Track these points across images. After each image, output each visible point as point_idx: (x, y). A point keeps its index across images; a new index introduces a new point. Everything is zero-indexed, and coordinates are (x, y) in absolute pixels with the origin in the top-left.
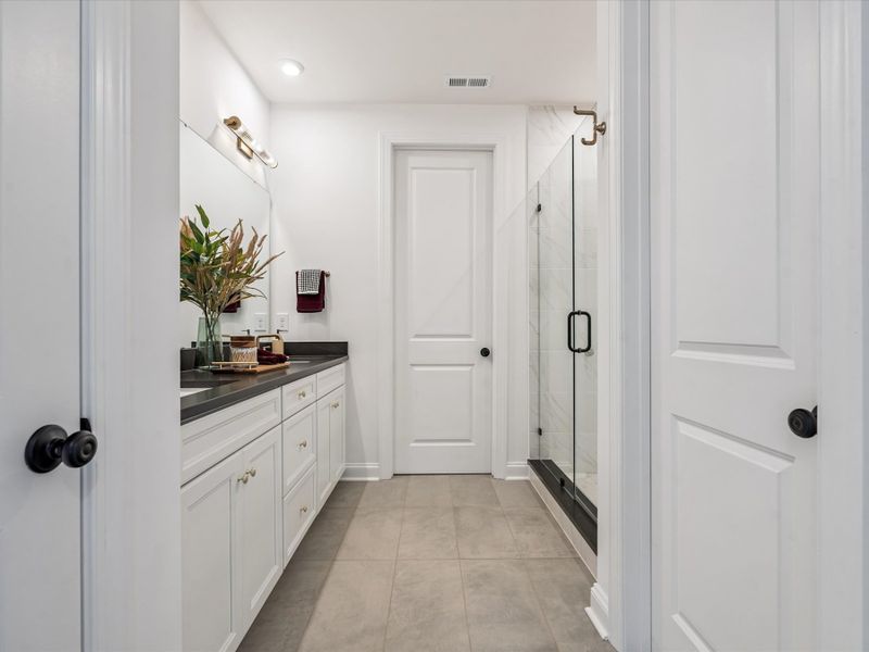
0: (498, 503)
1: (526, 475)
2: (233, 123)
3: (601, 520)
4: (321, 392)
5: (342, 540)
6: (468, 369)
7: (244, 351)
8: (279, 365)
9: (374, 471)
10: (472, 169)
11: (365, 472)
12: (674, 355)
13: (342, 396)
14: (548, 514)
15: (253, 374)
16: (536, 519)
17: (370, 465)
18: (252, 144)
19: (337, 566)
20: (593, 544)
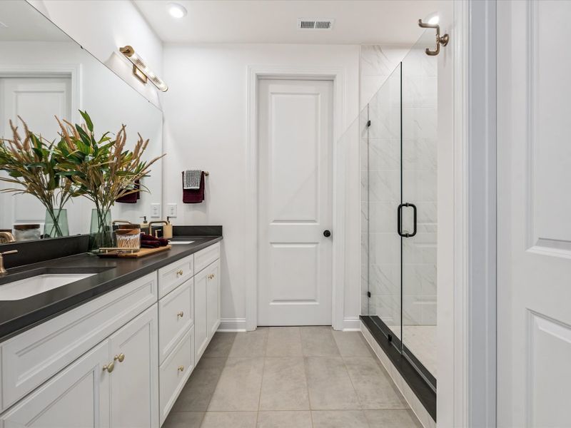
0: (338, 353)
1: (358, 327)
2: (127, 51)
3: (440, 391)
4: (198, 268)
5: (214, 391)
6: (314, 246)
7: (128, 238)
8: (161, 248)
9: (242, 324)
10: (318, 94)
11: (235, 325)
12: (529, 251)
13: (218, 267)
14: (379, 364)
15: (135, 258)
16: (370, 369)
17: (239, 320)
18: (146, 71)
19: (209, 416)
20: (433, 412)
